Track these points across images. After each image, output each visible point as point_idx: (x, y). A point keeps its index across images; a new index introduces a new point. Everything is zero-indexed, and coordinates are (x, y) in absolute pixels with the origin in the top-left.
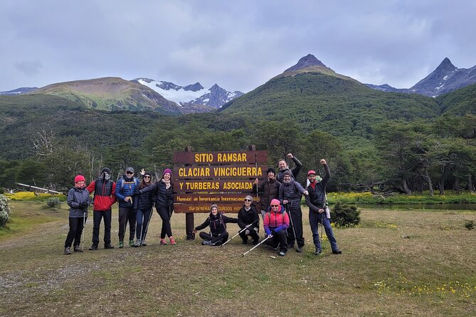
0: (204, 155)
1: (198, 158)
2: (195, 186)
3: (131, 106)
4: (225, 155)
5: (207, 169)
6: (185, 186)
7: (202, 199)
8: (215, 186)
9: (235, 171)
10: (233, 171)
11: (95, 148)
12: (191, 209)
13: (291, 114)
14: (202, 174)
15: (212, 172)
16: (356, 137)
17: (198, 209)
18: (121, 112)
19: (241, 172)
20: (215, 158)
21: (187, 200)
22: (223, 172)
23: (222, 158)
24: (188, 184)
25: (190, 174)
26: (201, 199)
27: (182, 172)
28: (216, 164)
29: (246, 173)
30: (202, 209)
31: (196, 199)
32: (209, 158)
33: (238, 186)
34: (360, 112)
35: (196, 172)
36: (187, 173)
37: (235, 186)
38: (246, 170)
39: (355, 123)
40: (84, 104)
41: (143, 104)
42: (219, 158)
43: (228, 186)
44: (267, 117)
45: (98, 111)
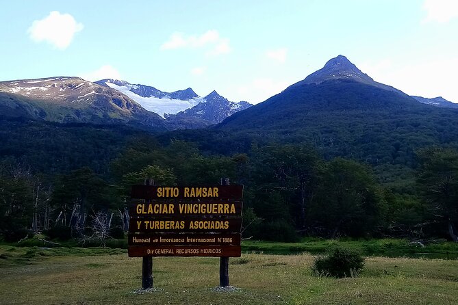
0: (168, 189)
1: (160, 192)
2: (156, 225)
3: (94, 117)
4: (193, 189)
5: (170, 205)
6: (143, 225)
7: (164, 240)
8: (180, 225)
9: (204, 208)
10: (202, 208)
11: (41, 174)
12: (149, 252)
13: (314, 134)
14: (165, 211)
15: (176, 209)
16: (398, 165)
17: (157, 252)
18: (81, 125)
19: (212, 209)
20: (182, 192)
21: (145, 241)
22: (190, 209)
23: (190, 193)
24: (147, 222)
25: (150, 211)
26: (161, 240)
27: (140, 209)
28: (181, 199)
29: (216, 210)
30: (163, 251)
31: (156, 241)
32: (174, 193)
33: (207, 225)
34: (404, 133)
35: (157, 208)
36: (146, 210)
37: (204, 225)
38: (217, 207)
39: (397, 147)
40: (27, 113)
41: (112, 115)
42: (185, 192)
43: (195, 225)
44: (283, 137)
45: (48, 123)
